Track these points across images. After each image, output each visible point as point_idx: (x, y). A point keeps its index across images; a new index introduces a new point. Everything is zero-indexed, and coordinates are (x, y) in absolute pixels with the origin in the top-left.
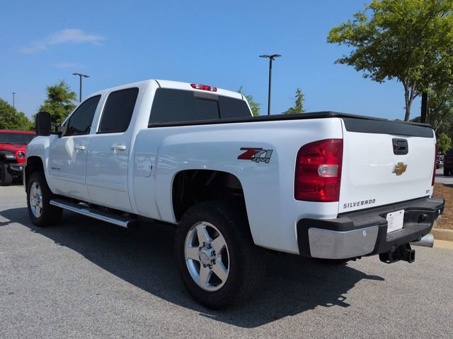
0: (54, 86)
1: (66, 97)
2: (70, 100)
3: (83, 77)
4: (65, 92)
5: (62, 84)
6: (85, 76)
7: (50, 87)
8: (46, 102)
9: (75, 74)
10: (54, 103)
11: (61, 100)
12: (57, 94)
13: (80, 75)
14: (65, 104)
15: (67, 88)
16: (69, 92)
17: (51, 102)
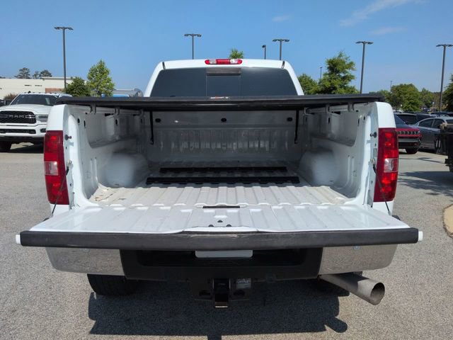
0: (332, 58)
1: (343, 69)
2: (347, 70)
3: (366, 45)
4: (344, 62)
5: (340, 55)
6: (369, 43)
7: (329, 59)
8: (325, 74)
9: (358, 43)
10: (331, 76)
11: (338, 72)
12: (335, 65)
13: (364, 43)
14: (342, 75)
15: (346, 59)
16: (348, 62)
17: (329, 74)
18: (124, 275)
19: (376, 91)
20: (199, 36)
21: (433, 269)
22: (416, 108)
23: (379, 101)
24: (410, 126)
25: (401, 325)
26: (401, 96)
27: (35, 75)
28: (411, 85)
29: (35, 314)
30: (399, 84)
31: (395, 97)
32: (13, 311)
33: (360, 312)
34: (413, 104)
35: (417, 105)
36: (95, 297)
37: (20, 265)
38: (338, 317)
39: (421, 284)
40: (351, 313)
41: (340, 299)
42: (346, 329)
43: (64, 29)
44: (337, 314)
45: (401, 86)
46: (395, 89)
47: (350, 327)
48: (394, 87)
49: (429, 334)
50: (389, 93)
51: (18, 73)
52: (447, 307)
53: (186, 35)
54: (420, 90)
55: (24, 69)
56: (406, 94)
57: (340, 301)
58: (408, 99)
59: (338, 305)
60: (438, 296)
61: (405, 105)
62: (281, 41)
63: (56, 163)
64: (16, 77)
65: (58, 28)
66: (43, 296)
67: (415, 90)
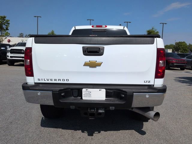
0: (149, 30)
3: (164, 24)
4: (154, 32)
5: (153, 29)
6: (165, 24)
9: (161, 23)
12: (150, 33)
13: (163, 24)
15: (155, 30)
16: (156, 32)
18: (54, 105)
19: (169, 45)
20: (93, 20)
21: (185, 113)
22: (186, 52)
23: (158, 37)
24: (182, 58)
25: (169, 134)
26: (180, 47)
27: (26, 36)
28: (184, 42)
29: (19, 124)
30: (179, 42)
31: (177, 47)
32: (11, 123)
33: (152, 128)
34: (185, 50)
35: (187, 51)
36: (44, 119)
37: (15, 106)
38: (142, 130)
39: (179, 119)
40: (148, 128)
41: (144, 123)
42: (145, 134)
43: (38, 17)
44: (142, 128)
45: (180, 42)
46: (177, 44)
47: (147, 133)
48: (176, 43)
49: (181, 137)
50: (174, 45)
51: (19, 35)
52: (189, 127)
53: (88, 20)
54: (188, 44)
55: (22, 34)
56: (181, 46)
57: (144, 124)
58: (183, 48)
59: (143, 125)
60: (186, 123)
61: (181, 51)
62: (127, 22)
63: (29, 61)
64: (18, 37)
65: (35, 17)
66: (23, 118)
67: (186, 44)
